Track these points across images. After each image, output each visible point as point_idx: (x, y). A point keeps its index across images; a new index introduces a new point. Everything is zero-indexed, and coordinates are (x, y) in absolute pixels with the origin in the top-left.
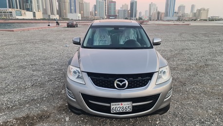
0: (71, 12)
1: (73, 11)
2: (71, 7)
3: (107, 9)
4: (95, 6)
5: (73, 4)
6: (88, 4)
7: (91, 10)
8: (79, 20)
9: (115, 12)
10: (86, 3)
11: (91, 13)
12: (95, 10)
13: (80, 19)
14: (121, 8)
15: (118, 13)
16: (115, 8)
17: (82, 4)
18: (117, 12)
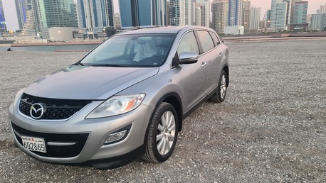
0: (229, 25)
1: (232, 22)
2: (229, 17)
3: (289, 15)
4: (269, 13)
5: (233, 12)
6: (257, 10)
7: (261, 19)
8: (240, 35)
9: (304, 19)
10: (255, 9)
11: (261, 24)
12: (269, 18)
13: (242, 33)
14: (318, 11)
15: (311, 20)
16: (305, 12)
17: (249, 11)
18: (309, 18)
